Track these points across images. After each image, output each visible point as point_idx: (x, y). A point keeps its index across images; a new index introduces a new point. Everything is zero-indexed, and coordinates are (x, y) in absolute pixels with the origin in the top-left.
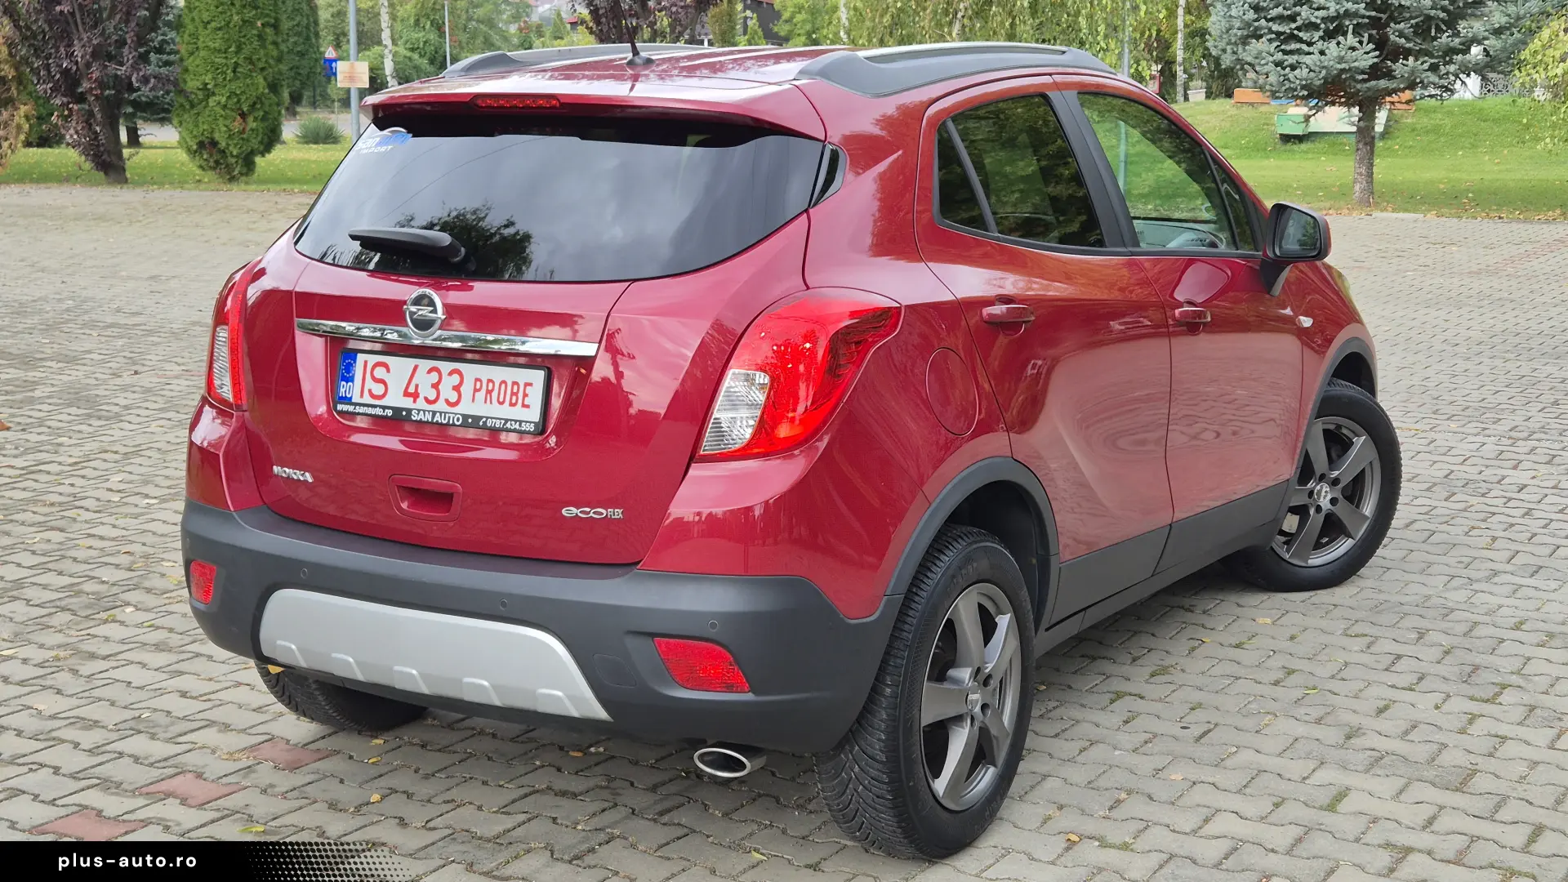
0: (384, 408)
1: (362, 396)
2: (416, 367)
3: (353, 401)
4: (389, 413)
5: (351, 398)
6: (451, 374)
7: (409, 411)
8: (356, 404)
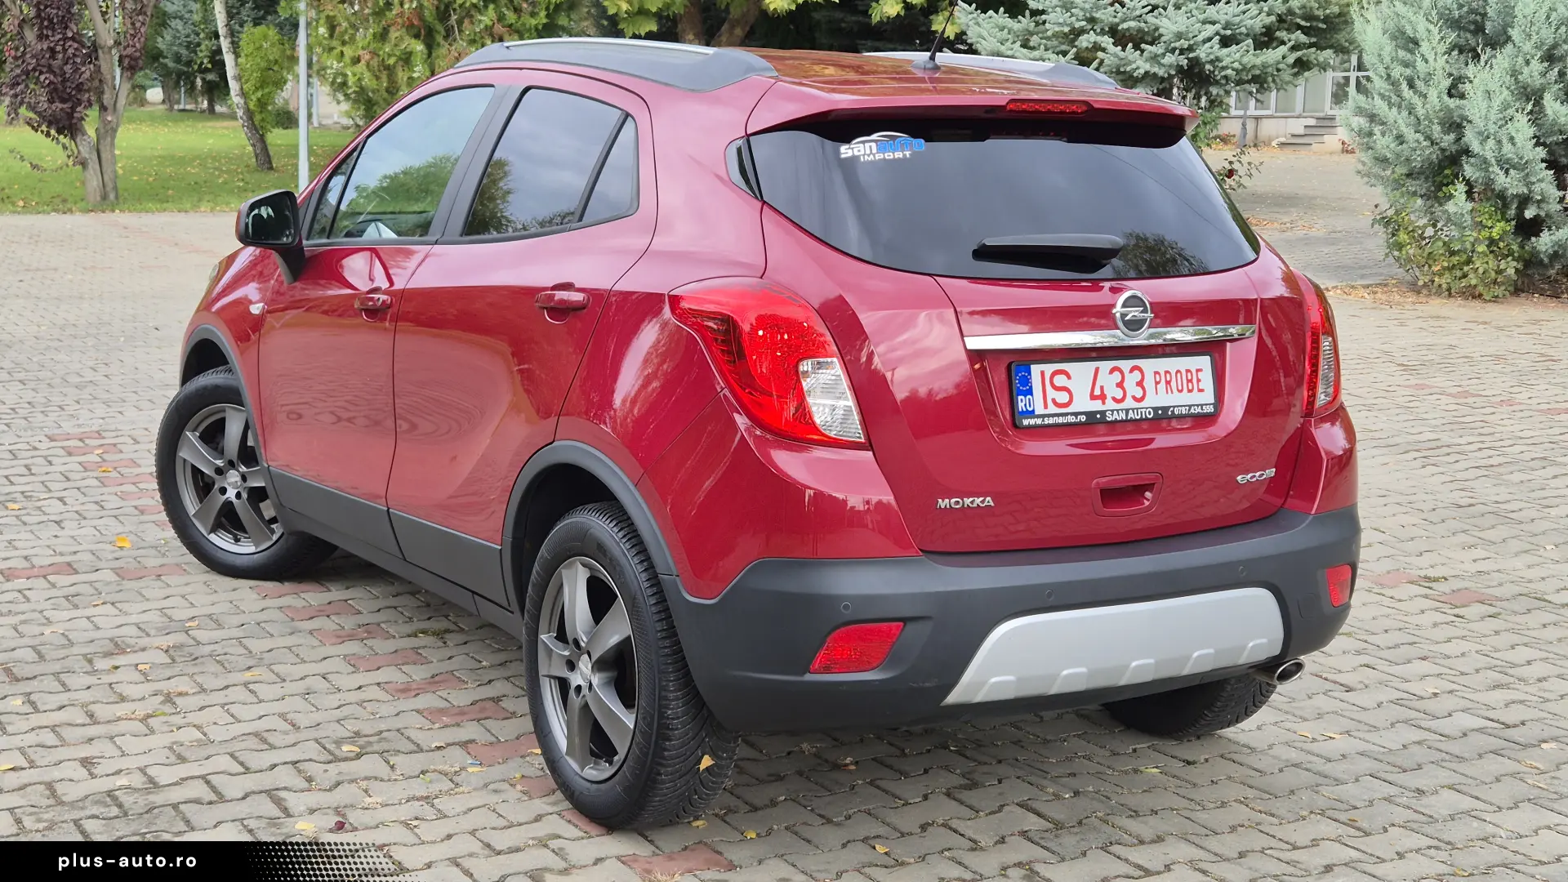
0: (1076, 414)
1: (1046, 407)
2: (1097, 370)
3: (1036, 413)
4: (1083, 418)
5: (1033, 411)
6: (1131, 371)
7: (1103, 413)
8: (1043, 416)
